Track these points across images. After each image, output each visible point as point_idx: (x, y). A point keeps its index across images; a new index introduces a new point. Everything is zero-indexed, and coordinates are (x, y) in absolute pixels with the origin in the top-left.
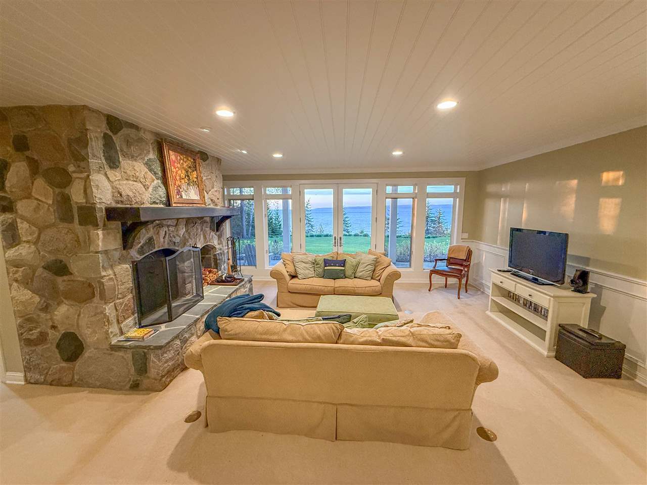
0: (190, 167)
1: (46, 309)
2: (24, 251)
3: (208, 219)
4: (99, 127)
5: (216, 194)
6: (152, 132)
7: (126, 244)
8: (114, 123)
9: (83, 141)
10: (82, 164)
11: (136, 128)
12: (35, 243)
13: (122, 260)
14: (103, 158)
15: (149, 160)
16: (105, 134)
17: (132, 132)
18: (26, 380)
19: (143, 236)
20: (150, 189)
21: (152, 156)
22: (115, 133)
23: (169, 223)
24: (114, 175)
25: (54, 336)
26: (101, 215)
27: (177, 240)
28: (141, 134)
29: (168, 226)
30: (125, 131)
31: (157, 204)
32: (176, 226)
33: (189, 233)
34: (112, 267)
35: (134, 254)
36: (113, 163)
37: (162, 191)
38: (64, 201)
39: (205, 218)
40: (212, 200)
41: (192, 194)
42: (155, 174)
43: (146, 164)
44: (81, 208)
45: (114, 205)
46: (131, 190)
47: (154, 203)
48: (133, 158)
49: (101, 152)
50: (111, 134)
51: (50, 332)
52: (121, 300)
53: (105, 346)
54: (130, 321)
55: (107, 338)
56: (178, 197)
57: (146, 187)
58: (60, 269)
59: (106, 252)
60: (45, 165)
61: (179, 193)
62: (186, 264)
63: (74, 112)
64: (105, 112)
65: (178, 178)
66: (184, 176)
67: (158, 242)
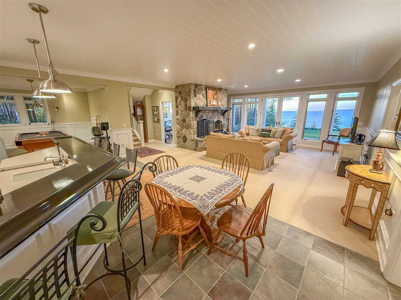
0: (214, 94)
1: (181, 130)
2: (179, 117)
3: (220, 111)
4: (193, 87)
5: (224, 102)
6: (204, 85)
7: (196, 116)
8: (196, 85)
9: (190, 92)
10: (190, 97)
11: (200, 85)
12: (181, 115)
13: (195, 120)
14: (193, 95)
15: (203, 94)
17: (200, 87)
18: (177, 146)
19: (200, 114)
20: (203, 102)
21: (204, 92)
24: (195, 99)
25: (182, 136)
26: (192, 108)
27: (209, 117)
28: (202, 87)
29: (207, 112)
30: (198, 87)
32: (209, 112)
33: (213, 115)
34: (193, 121)
35: (198, 118)
36: (195, 96)
37: (206, 102)
38: (186, 105)
39: (219, 111)
40: (222, 105)
41: (214, 103)
42: (204, 97)
44: (189, 107)
45: (195, 106)
46: (198, 102)
47: (204, 106)
48: (200, 94)
49: (193, 93)
50: (195, 88)
51: (182, 135)
52: (194, 130)
53: (190, 140)
54: (196, 135)
55: (191, 138)
57: (202, 101)
58: (184, 121)
59: (192, 117)
60: (184, 97)
61: (210, 102)
62: (211, 125)
63: (189, 84)
64: (195, 83)
65: (210, 98)
66: (212, 97)
67: (204, 117)
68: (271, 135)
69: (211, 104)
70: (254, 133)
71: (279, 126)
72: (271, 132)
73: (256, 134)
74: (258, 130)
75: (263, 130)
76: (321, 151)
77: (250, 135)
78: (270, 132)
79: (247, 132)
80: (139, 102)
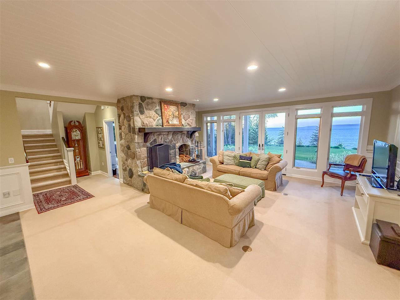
0: (175, 110)
1: (126, 160)
2: (123, 141)
3: (186, 133)
4: (138, 101)
5: (191, 121)
6: (157, 99)
7: (146, 141)
8: (143, 98)
9: (132, 107)
10: (133, 114)
11: (151, 98)
12: (125, 139)
13: (144, 146)
14: (138, 111)
15: (156, 110)
16: (140, 103)
17: (150, 101)
18: (123, 182)
19: (152, 138)
20: (156, 121)
21: (158, 108)
22: (143, 102)
23: (164, 134)
24: (142, 117)
25: (128, 169)
26: (137, 130)
27: (168, 141)
28: (154, 100)
29: (164, 135)
30: (147, 100)
31: (159, 126)
32: (168, 135)
33: (174, 138)
34: (140, 148)
35: (148, 144)
36: (142, 112)
37: (160, 121)
38: (129, 125)
39: (184, 132)
40: (188, 124)
41: (175, 122)
42: (158, 114)
43: (155, 111)
44: (132, 128)
45: (141, 127)
46: (148, 121)
47: (157, 126)
48: (150, 110)
49: (138, 109)
50: (141, 102)
51: (127, 167)
52: (143, 160)
53: (137, 175)
54: (146, 168)
55: (138, 172)
56: (167, 123)
57: (155, 120)
58: (129, 148)
59: (138, 143)
60: (127, 115)
61: (168, 121)
62: (172, 151)
63: (131, 97)
64: (140, 95)
65: (168, 115)
66: (171, 114)
67: (159, 141)
68: (252, 165)
69: (170, 123)
70: (229, 161)
71: (263, 150)
72: (252, 160)
73: (232, 162)
74: (235, 157)
75: (241, 157)
76: (322, 186)
77: (224, 163)
78: (250, 160)
79: (221, 159)
80: (74, 122)
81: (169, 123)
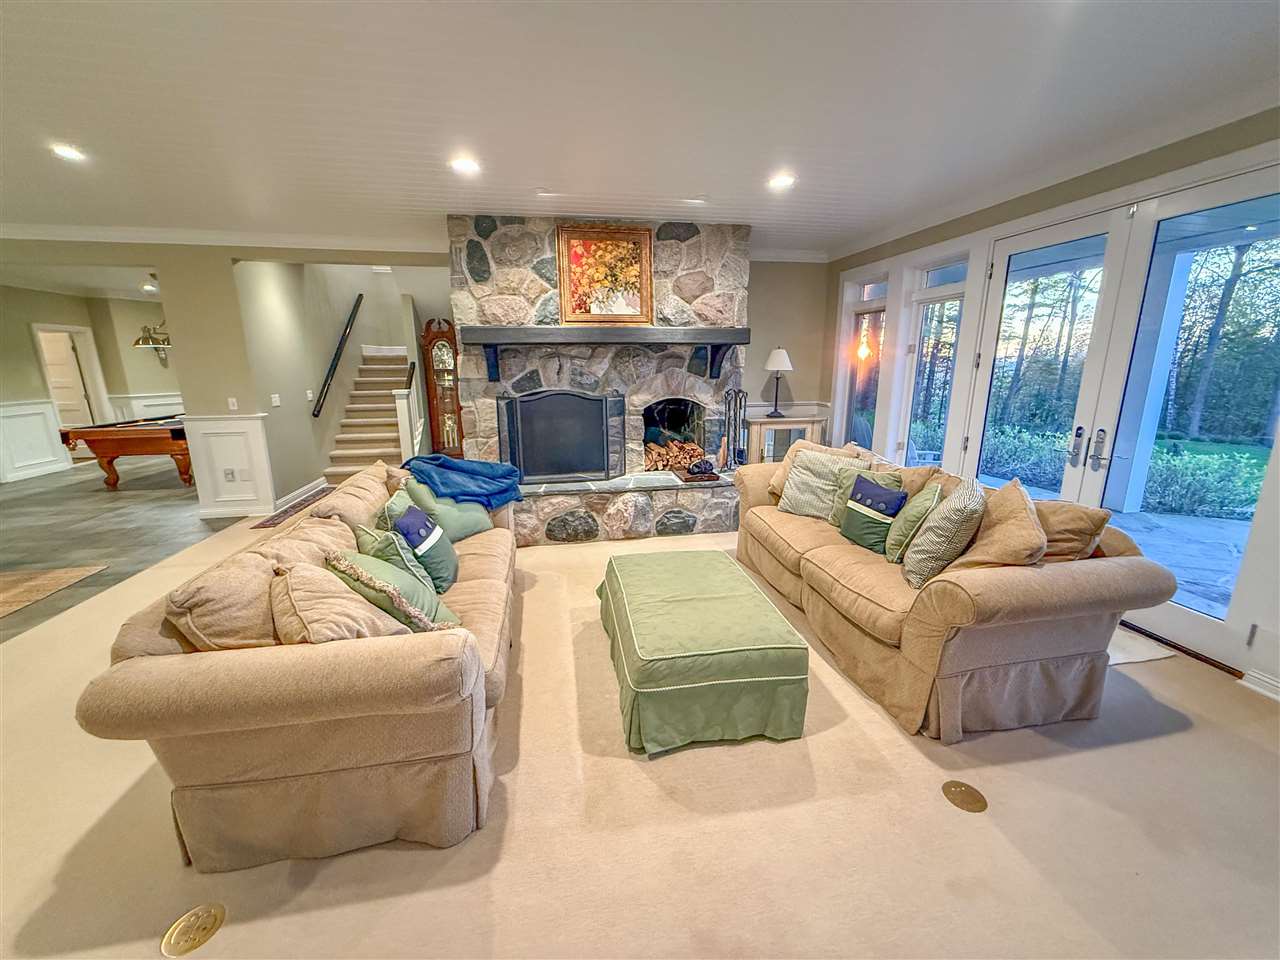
0: (621, 260)
3: (685, 352)
4: (465, 235)
5: (718, 301)
6: (546, 219)
7: (494, 376)
8: (485, 224)
11: (521, 220)
13: (486, 394)
14: (466, 272)
15: (542, 262)
16: (471, 241)
17: (514, 230)
19: (515, 370)
20: (538, 305)
21: (549, 253)
22: (486, 237)
23: (573, 353)
24: (482, 290)
27: (589, 380)
28: (530, 227)
29: (569, 356)
30: (502, 230)
31: (548, 324)
32: (589, 358)
33: (619, 373)
34: (473, 398)
35: (506, 386)
36: (481, 275)
37: (553, 307)
39: (673, 348)
41: (622, 306)
42: (548, 280)
43: (533, 268)
46: (502, 307)
47: (540, 322)
48: (513, 263)
49: (464, 265)
50: (477, 238)
52: (485, 440)
56: (578, 311)
57: (532, 302)
59: (468, 380)
61: (582, 305)
64: (472, 210)
65: (585, 281)
66: (602, 277)
67: (548, 379)
69: (593, 312)
72: (900, 514)
73: (821, 504)
74: (838, 481)
78: (896, 514)
80: (439, 323)
81: (589, 311)
